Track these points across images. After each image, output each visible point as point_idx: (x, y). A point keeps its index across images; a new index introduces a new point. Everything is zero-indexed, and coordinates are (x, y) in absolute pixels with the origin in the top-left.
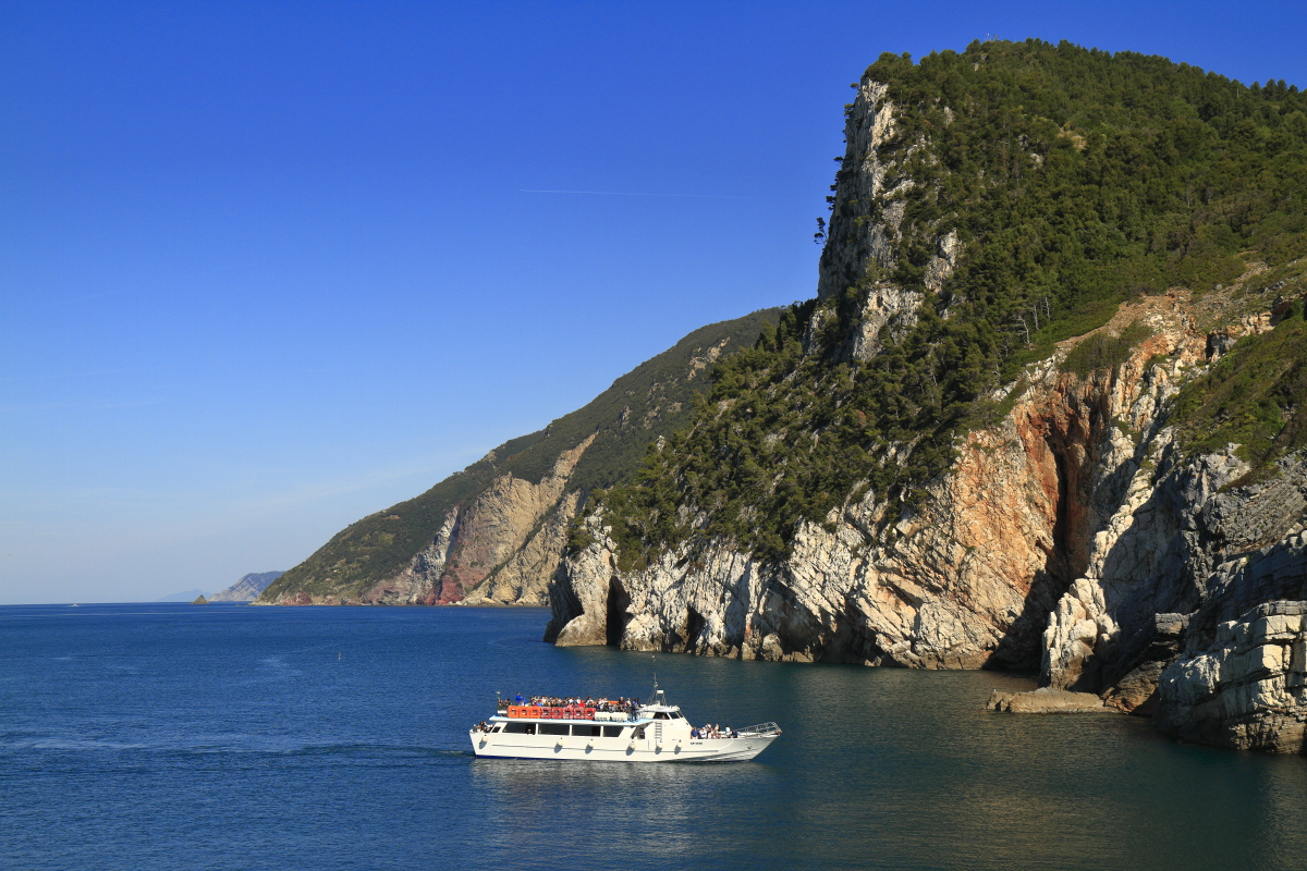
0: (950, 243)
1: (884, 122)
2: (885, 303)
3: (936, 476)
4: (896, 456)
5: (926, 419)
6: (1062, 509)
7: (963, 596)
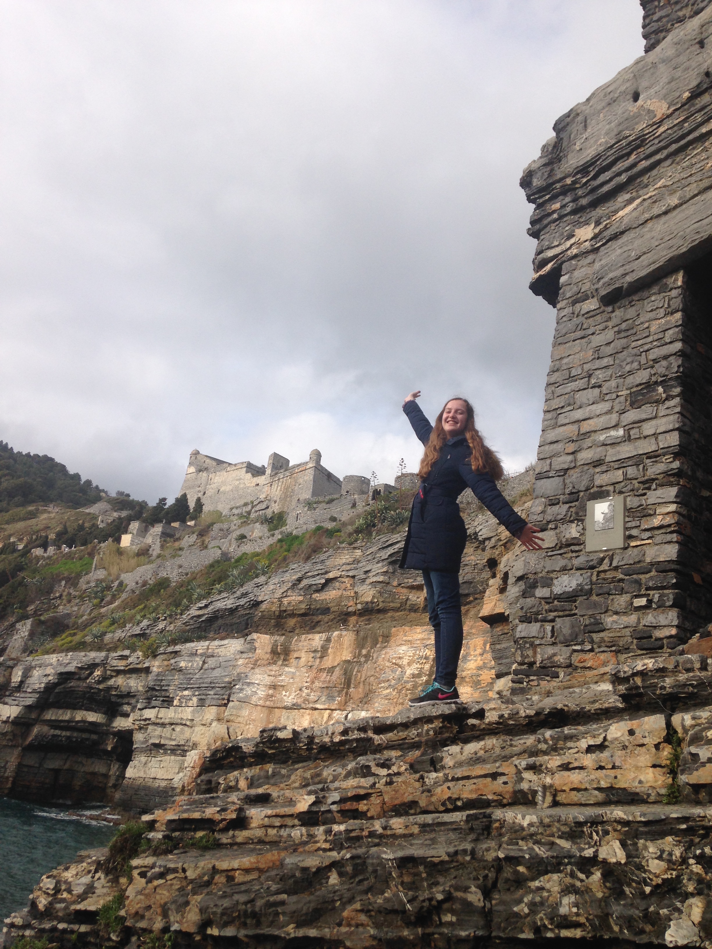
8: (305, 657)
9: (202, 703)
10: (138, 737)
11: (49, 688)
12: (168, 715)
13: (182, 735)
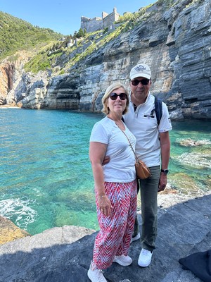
6: (9, 82)
8: (117, 67)
9: (93, 83)
10: (81, 93)
11: (58, 84)
12: (86, 87)
13: (90, 91)
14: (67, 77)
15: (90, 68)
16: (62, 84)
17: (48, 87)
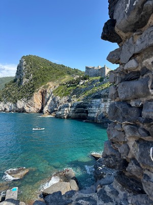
0: (32, 75)
1: (24, 63)
2: (25, 80)
3: (32, 96)
4: (28, 94)
5: (31, 91)
6: (43, 99)
7: (34, 107)
9: (96, 107)
10: (89, 111)
11: (77, 106)
12: (92, 109)
13: (94, 111)
14: (81, 103)
15: (95, 100)
16: (79, 106)
17: (71, 107)
